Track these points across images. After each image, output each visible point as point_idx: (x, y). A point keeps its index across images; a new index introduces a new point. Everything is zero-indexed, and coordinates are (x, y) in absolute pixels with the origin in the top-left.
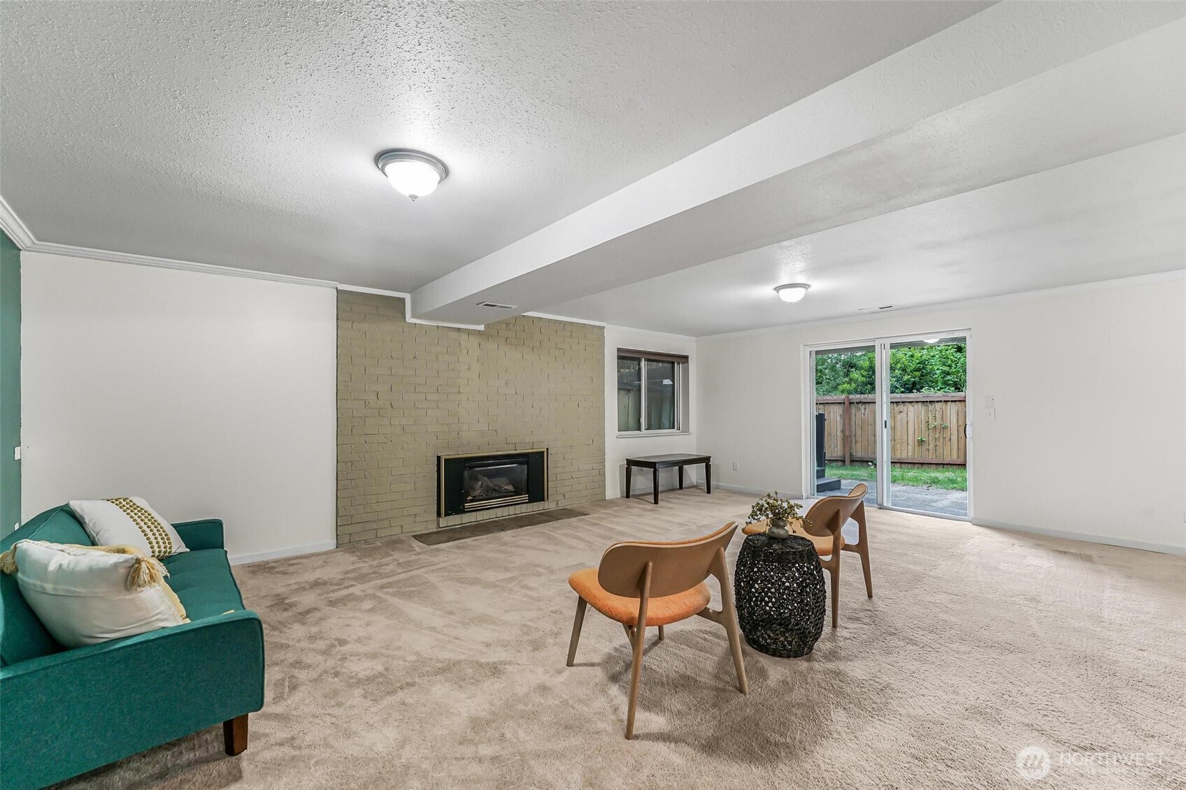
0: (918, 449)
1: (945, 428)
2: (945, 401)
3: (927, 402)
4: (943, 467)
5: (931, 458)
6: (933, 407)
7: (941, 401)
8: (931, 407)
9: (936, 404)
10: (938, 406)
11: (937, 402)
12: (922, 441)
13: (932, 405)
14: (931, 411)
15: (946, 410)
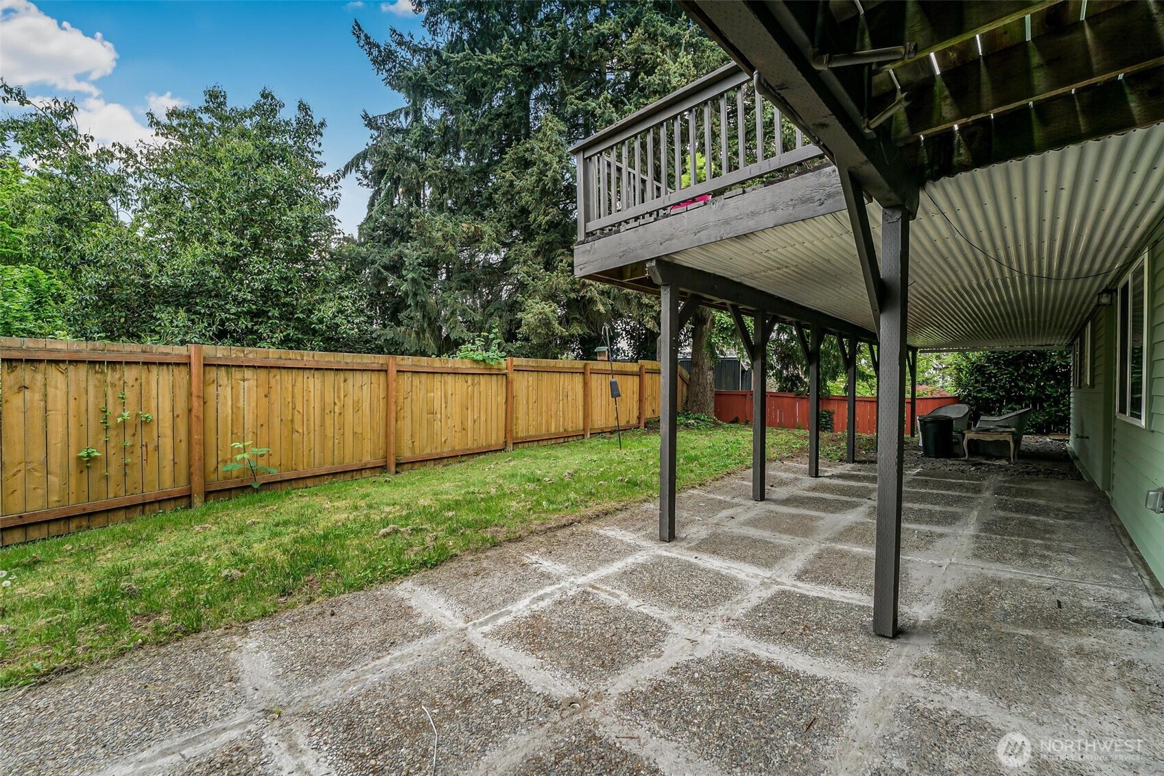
0: (79, 481)
1: (146, 423)
2: (144, 363)
3: (101, 363)
4: (143, 512)
5: (114, 494)
6: (117, 375)
7: (137, 363)
8: (111, 376)
9: (126, 369)
10: (130, 374)
11: (128, 363)
12: (91, 459)
13: (114, 370)
14: (113, 385)
15: (148, 383)
